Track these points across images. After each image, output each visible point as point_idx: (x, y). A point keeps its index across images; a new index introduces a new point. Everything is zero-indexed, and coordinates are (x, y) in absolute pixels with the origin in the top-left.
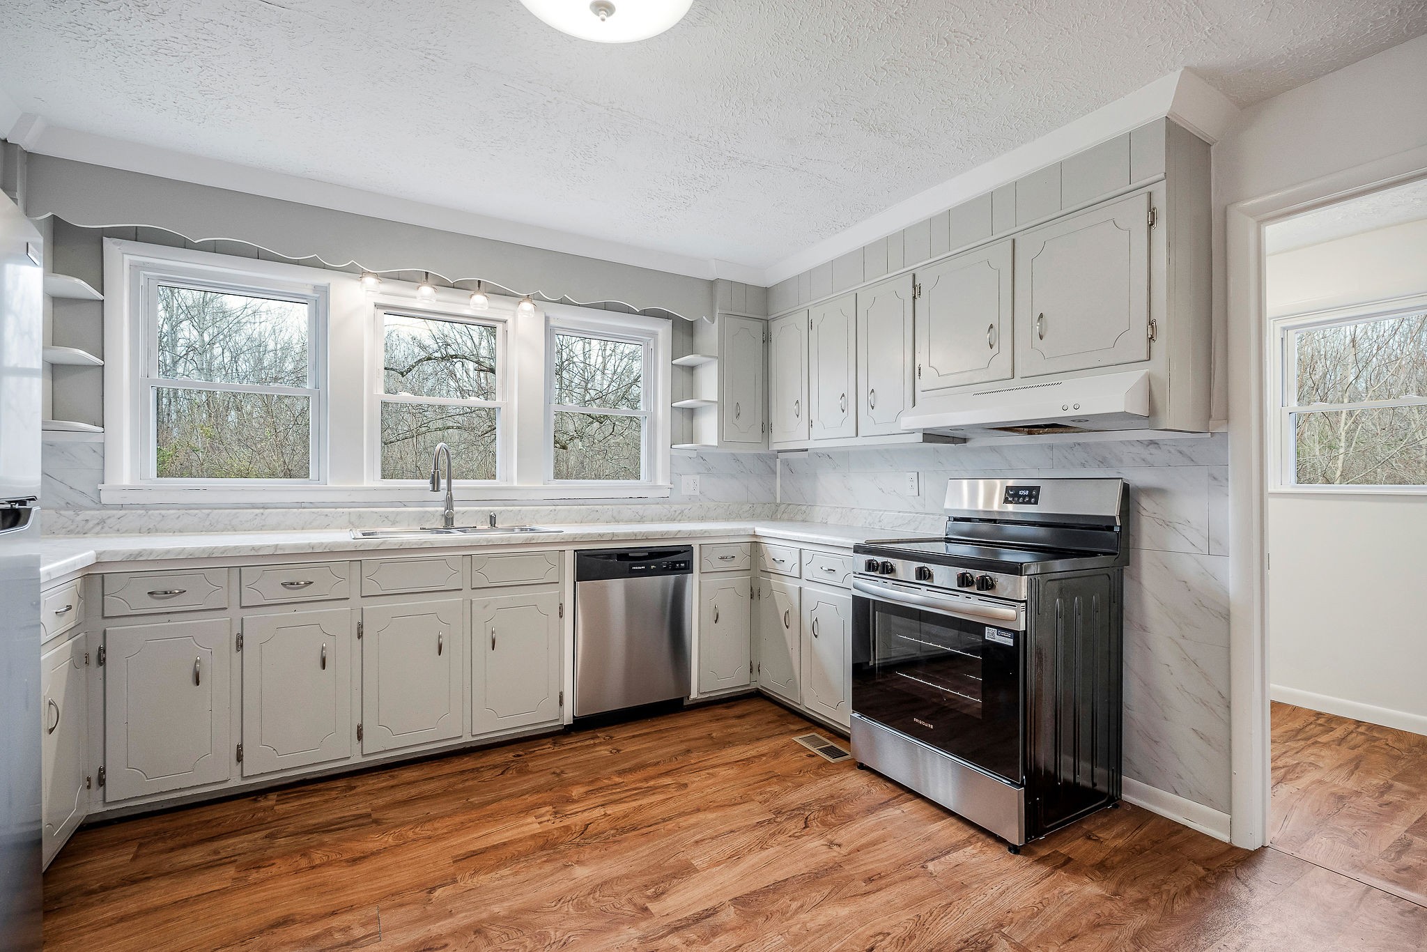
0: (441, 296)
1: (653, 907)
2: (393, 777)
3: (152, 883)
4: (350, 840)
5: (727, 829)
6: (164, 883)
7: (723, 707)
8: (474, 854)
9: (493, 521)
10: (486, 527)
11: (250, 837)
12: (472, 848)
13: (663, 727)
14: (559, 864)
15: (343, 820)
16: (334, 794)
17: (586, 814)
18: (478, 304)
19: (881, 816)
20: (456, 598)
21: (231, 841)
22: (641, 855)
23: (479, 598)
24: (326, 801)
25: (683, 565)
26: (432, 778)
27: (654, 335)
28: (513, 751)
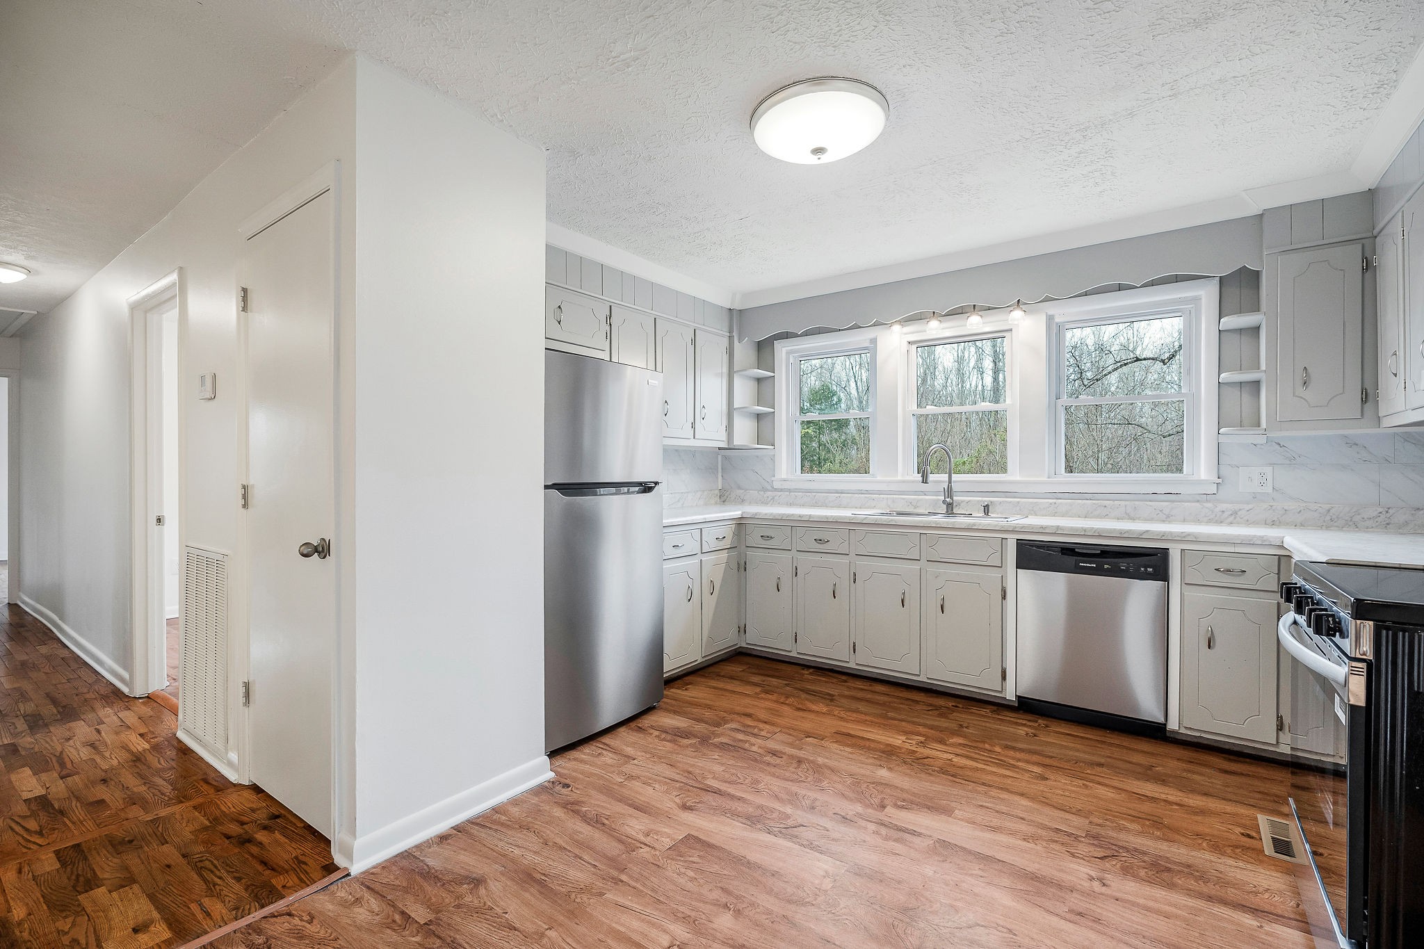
0: (944, 325)
1: (889, 810)
2: (871, 685)
3: (734, 681)
4: (811, 701)
5: (1021, 816)
6: (738, 683)
7: (1222, 757)
8: (849, 735)
9: (986, 509)
10: (981, 515)
11: (780, 681)
12: (852, 732)
13: (1109, 740)
14: (879, 763)
15: (821, 692)
16: (835, 680)
17: (939, 753)
18: (975, 323)
19: (1215, 909)
20: (915, 566)
21: (771, 679)
22: (932, 788)
23: (933, 568)
24: (826, 682)
25: (1150, 570)
26: (888, 695)
27: (1196, 300)
28: (955, 702)
